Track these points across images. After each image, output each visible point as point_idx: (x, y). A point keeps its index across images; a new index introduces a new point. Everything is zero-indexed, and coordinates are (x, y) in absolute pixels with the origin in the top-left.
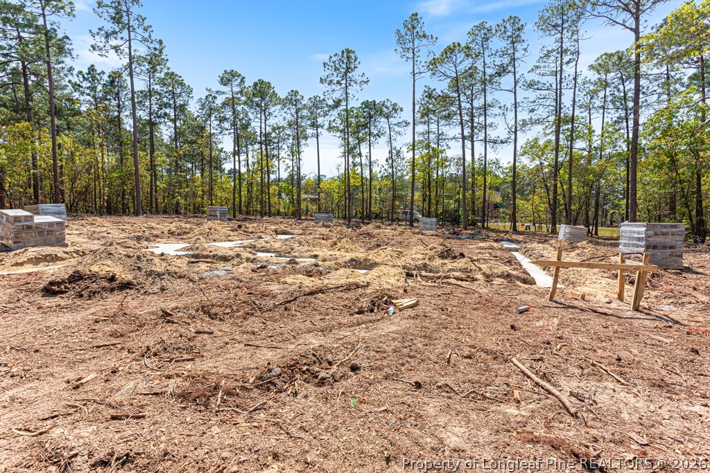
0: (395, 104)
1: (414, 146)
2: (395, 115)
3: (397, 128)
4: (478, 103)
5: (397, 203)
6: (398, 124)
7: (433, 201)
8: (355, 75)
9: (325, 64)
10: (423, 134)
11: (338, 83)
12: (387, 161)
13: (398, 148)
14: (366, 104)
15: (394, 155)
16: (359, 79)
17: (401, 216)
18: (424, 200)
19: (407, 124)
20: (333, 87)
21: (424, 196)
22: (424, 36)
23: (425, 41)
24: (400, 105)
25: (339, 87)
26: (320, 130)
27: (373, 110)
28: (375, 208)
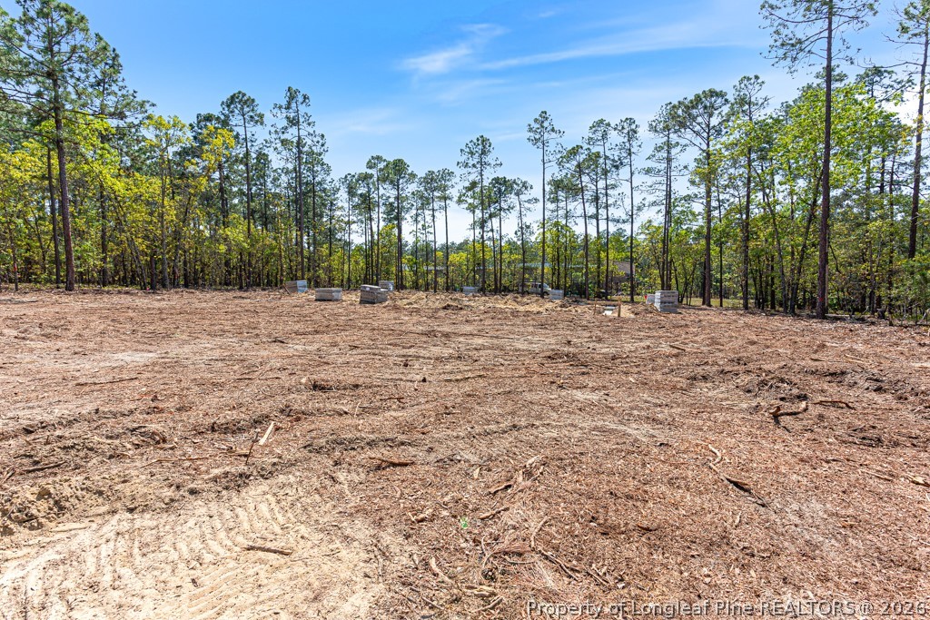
0: (525, 183)
1: (544, 224)
2: (526, 192)
3: (527, 205)
4: (601, 184)
5: (527, 276)
6: (529, 201)
7: (562, 275)
8: (489, 158)
9: (461, 150)
10: (553, 211)
11: (474, 166)
12: (516, 233)
13: (528, 224)
14: (497, 180)
15: (524, 229)
16: (493, 163)
17: (530, 289)
18: (554, 274)
19: (536, 200)
20: (470, 170)
21: (553, 269)
22: (553, 130)
23: (553, 135)
24: (530, 182)
25: (475, 170)
26: (448, 202)
27: (503, 187)
28: (505, 281)
